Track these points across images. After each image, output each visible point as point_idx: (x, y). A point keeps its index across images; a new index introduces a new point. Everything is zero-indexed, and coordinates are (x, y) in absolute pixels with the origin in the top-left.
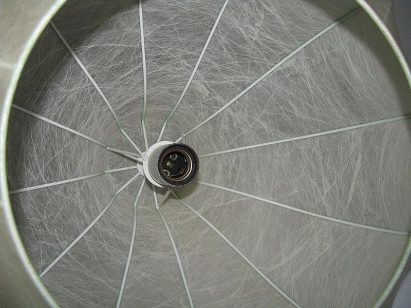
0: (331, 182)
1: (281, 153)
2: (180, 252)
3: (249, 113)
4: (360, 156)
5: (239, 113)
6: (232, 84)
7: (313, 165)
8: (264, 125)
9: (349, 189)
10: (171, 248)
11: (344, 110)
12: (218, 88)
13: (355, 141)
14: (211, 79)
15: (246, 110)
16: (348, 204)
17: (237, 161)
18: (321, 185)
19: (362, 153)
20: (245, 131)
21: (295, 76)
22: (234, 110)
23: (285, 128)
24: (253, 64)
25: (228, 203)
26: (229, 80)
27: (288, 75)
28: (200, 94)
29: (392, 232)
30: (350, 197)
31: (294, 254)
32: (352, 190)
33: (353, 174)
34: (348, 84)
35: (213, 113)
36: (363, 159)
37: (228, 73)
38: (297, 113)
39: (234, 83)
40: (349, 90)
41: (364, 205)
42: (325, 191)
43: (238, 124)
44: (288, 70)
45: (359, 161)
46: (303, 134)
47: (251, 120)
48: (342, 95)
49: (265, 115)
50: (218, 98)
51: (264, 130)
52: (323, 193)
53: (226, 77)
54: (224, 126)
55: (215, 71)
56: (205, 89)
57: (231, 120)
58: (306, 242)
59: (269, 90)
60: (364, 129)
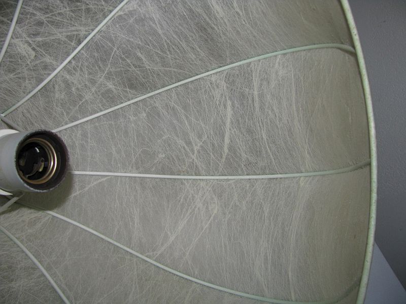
0: (200, 137)
1: (135, 115)
2: (48, 269)
3: (90, 74)
4: (229, 103)
5: (77, 74)
6: (64, 39)
7: (175, 122)
8: (110, 85)
9: (223, 141)
10: (35, 268)
11: (202, 54)
12: (45, 45)
13: (218, 87)
14: (36, 34)
15: (85, 69)
16: (224, 157)
17: (84, 135)
18: (189, 143)
19: (230, 99)
20: (88, 96)
21: (141, 20)
22: (69, 72)
23: (135, 84)
24: (88, 10)
25: (86, 189)
26: (60, 34)
27: (131, 21)
28: (22, 58)
29: (280, 176)
30: (226, 150)
31: (180, 228)
32: (227, 141)
33: (225, 124)
34: (208, 24)
35: (42, 80)
36: (233, 105)
37: (57, 25)
38: (147, 64)
39: (67, 37)
40: (209, 30)
41: (243, 154)
42: (196, 148)
43: (78, 89)
44: (131, 13)
45: (229, 109)
46: (156, 88)
47: (93, 82)
48: (201, 36)
49: (110, 73)
50: (48, 59)
51: (110, 91)
52: (193, 151)
53: (54, 30)
54: (59, 95)
55: (40, 24)
56: (30, 49)
57: (68, 85)
58: (189, 211)
59: (111, 41)
60: (225, 73)
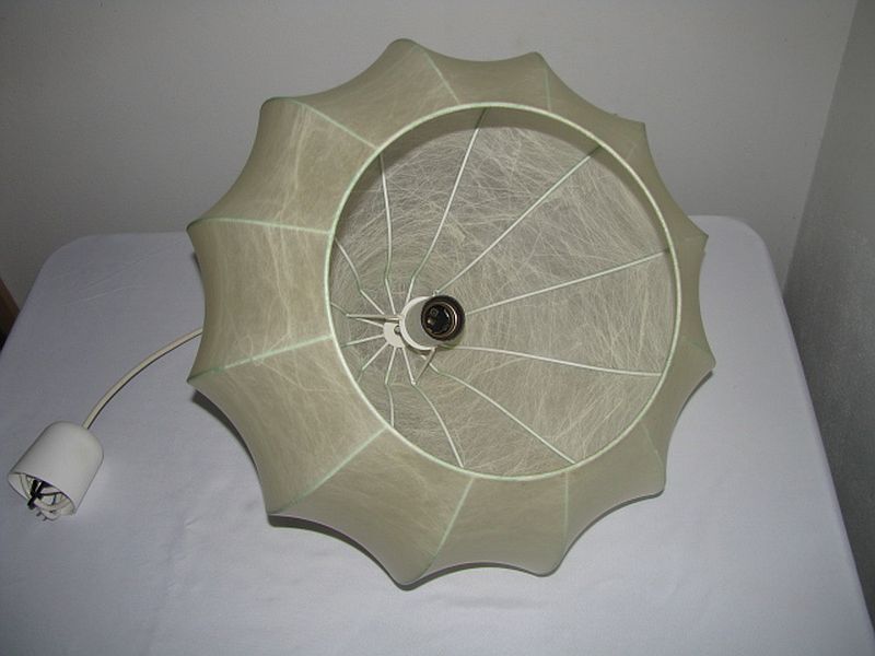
0: (618, 328)
1: (557, 301)
2: (449, 428)
3: (515, 257)
4: (647, 294)
5: (503, 258)
6: (491, 225)
7: (595, 310)
8: (534, 270)
9: (639, 333)
10: (438, 424)
11: (625, 243)
12: (475, 230)
13: (640, 277)
14: (467, 220)
15: (510, 252)
16: (640, 351)
17: (506, 316)
18: (607, 333)
19: (649, 289)
20: (512, 279)
21: (565, 209)
22: (496, 255)
23: (558, 270)
24: (514, 199)
25: (501, 366)
26: (487, 220)
27: (556, 208)
28: (454, 240)
30: (641, 342)
31: (583, 416)
32: (642, 334)
33: (641, 315)
35: (471, 261)
37: (485, 212)
38: (571, 251)
39: (495, 223)
42: (613, 339)
43: (503, 271)
44: (556, 202)
45: (646, 301)
46: (581, 276)
47: (518, 266)
48: (620, 225)
49: (534, 257)
50: (477, 242)
51: (534, 275)
52: (610, 341)
53: (483, 217)
54: (486, 275)
55: (470, 211)
56: (461, 233)
57: (494, 267)
58: (596, 401)
59: (537, 228)
